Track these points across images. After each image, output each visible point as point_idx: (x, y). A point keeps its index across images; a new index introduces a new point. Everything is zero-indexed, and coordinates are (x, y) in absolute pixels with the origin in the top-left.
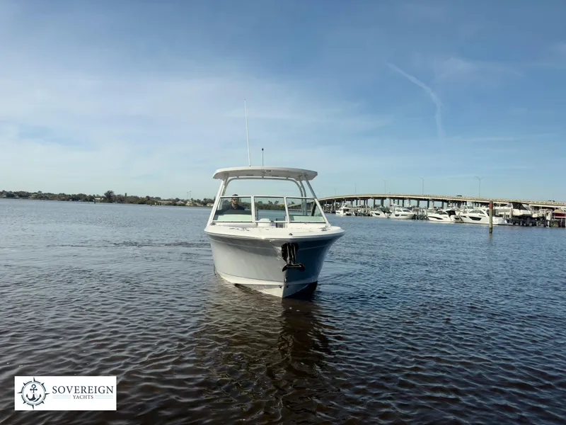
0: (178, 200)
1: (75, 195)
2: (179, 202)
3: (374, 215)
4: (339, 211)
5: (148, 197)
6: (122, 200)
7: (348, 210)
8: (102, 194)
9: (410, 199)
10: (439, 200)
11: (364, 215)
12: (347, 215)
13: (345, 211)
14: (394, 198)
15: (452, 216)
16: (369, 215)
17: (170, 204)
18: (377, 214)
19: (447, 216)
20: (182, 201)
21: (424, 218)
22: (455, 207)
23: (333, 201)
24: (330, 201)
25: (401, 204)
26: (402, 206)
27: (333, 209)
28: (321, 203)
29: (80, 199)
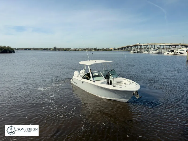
0: (76, 49)
1: (44, 48)
2: (77, 50)
3: (144, 52)
4: (131, 51)
5: (67, 48)
6: (59, 49)
7: (134, 51)
8: (53, 48)
9: (157, 45)
10: (168, 45)
11: (140, 52)
12: (134, 52)
13: (133, 51)
14: (151, 45)
15: (173, 52)
16: (142, 52)
17: (74, 50)
18: (145, 52)
19: (171, 52)
20: (78, 49)
21: (162, 53)
23: (129, 47)
24: (128, 47)
25: (154, 47)
26: (154, 48)
27: (129, 50)
28: (125, 48)
29: (46, 50)
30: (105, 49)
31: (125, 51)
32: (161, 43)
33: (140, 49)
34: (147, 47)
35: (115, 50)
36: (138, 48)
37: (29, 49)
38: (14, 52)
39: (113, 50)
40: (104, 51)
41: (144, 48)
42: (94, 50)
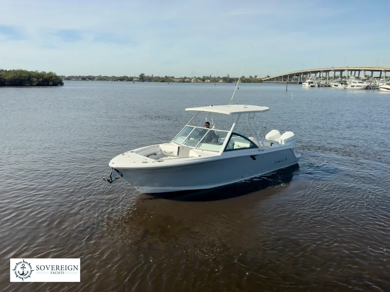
0: (186, 78)
1: (121, 77)
2: (187, 80)
3: (333, 86)
4: (305, 84)
5: (166, 77)
6: (150, 79)
7: (312, 83)
8: (138, 76)
9: (365, 70)
11: (326, 86)
12: (312, 86)
13: (309, 83)
14: (351, 70)
16: (329, 86)
17: (180, 82)
18: (335, 85)
20: (189, 78)
21: (376, 88)
23: (301, 74)
24: (298, 74)
25: (357, 76)
26: (358, 78)
27: (300, 80)
28: (291, 76)
29: (124, 79)
30: (246, 79)
31: (292, 83)
33: (326, 78)
34: (341, 74)
35: (270, 80)
36: (320, 77)
37: (91, 78)
38: (62, 84)
39: (265, 80)
40: (244, 82)
41: (335, 77)
42: (224, 80)
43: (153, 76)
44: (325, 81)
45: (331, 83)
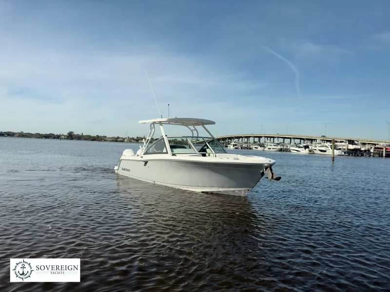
0: (118, 138)
1: (46, 134)
2: (120, 139)
3: (254, 148)
4: (230, 146)
5: (98, 136)
6: (80, 138)
7: (236, 145)
8: (66, 134)
9: (278, 137)
10: (298, 138)
11: (247, 148)
12: (236, 148)
13: (234, 145)
14: (267, 137)
15: (307, 149)
16: (250, 149)
17: (113, 141)
18: (256, 148)
19: (304, 149)
20: (122, 138)
21: (287, 150)
22: (309, 143)
23: (226, 138)
24: (224, 139)
25: (272, 141)
29: (50, 137)
30: (179, 141)
32: (284, 134)
33: (247, 143)
37: (10, 135)
41: (255, 142)
43: (83, 135)
44: (246, 145)
45: (252, 146)
